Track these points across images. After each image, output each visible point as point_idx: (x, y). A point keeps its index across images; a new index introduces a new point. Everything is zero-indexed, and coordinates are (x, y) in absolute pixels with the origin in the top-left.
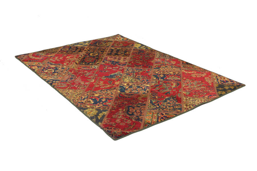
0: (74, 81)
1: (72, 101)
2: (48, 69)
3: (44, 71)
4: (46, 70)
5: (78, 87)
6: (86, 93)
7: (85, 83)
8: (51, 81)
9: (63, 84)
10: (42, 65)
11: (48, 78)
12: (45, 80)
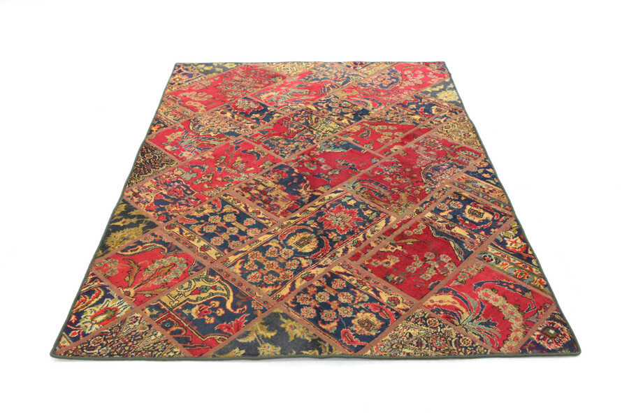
0: (435, 159)
1: (467, 119)
2: (479, 224)
3: (493, 218)
4: (486, 221)
5: (437, 142)
6: (432, 127)
7: (417, 148)
8: (485, 175)
9: (464, 160)
10: (490, 249)
11: (491, 189)
12: (499, 184)
